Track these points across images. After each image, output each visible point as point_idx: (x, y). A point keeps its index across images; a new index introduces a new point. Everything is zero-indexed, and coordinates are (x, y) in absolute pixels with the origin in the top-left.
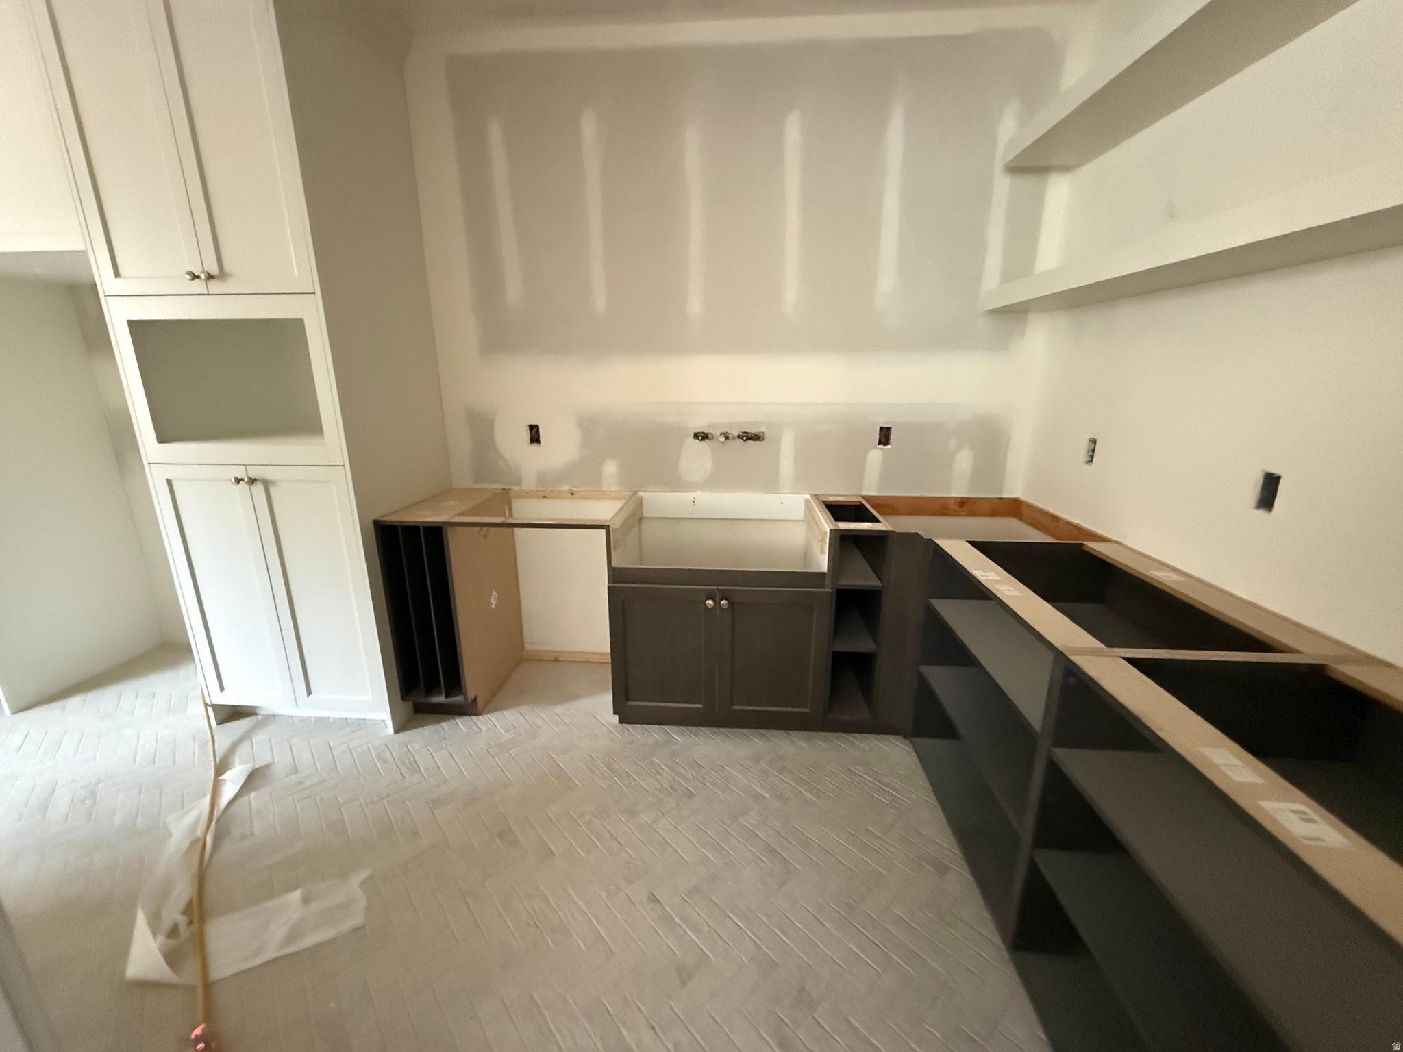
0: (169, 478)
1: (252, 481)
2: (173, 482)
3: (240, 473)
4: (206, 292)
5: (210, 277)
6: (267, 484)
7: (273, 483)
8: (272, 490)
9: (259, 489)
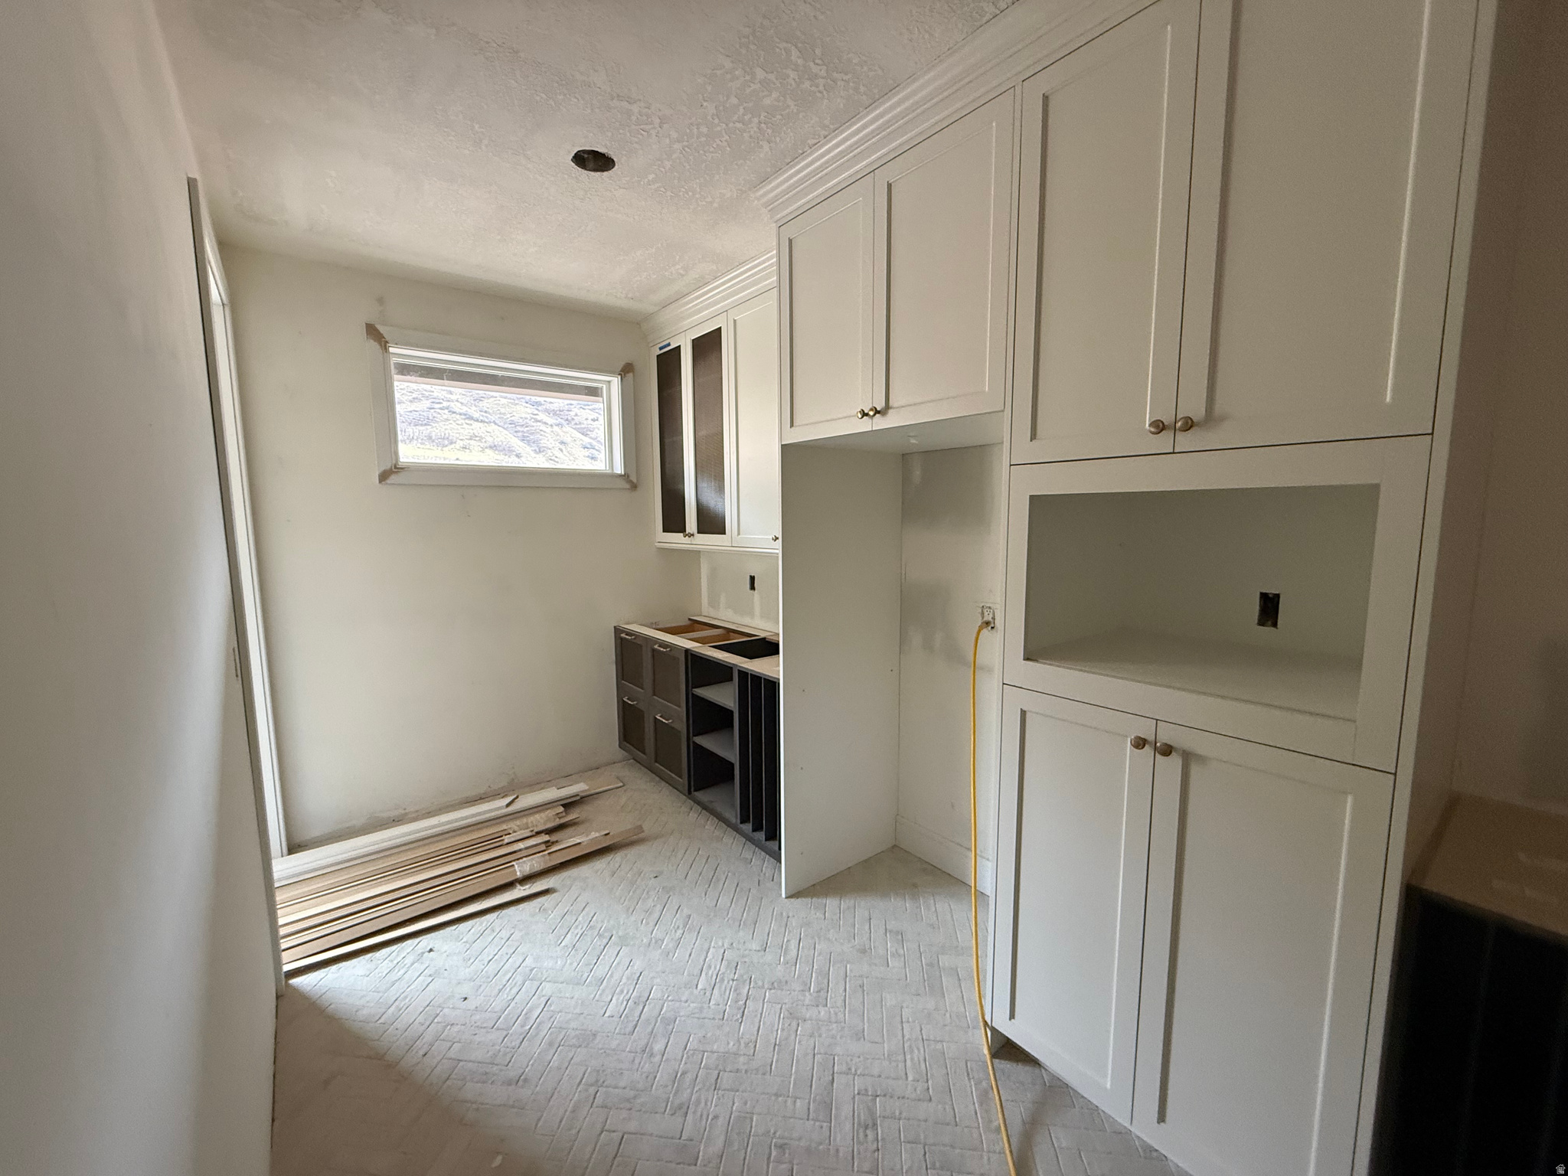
0: (1024, 709)
1: (1167, 750)
2: (1028, 715)
3: (1146, 730)
4: (1172, 451)
5: (1189, 425)
6: (1188, 758)
7: (1202, 759)
8: (1195, 770)
9: (1175, 762)
